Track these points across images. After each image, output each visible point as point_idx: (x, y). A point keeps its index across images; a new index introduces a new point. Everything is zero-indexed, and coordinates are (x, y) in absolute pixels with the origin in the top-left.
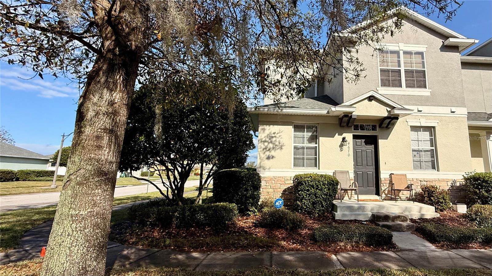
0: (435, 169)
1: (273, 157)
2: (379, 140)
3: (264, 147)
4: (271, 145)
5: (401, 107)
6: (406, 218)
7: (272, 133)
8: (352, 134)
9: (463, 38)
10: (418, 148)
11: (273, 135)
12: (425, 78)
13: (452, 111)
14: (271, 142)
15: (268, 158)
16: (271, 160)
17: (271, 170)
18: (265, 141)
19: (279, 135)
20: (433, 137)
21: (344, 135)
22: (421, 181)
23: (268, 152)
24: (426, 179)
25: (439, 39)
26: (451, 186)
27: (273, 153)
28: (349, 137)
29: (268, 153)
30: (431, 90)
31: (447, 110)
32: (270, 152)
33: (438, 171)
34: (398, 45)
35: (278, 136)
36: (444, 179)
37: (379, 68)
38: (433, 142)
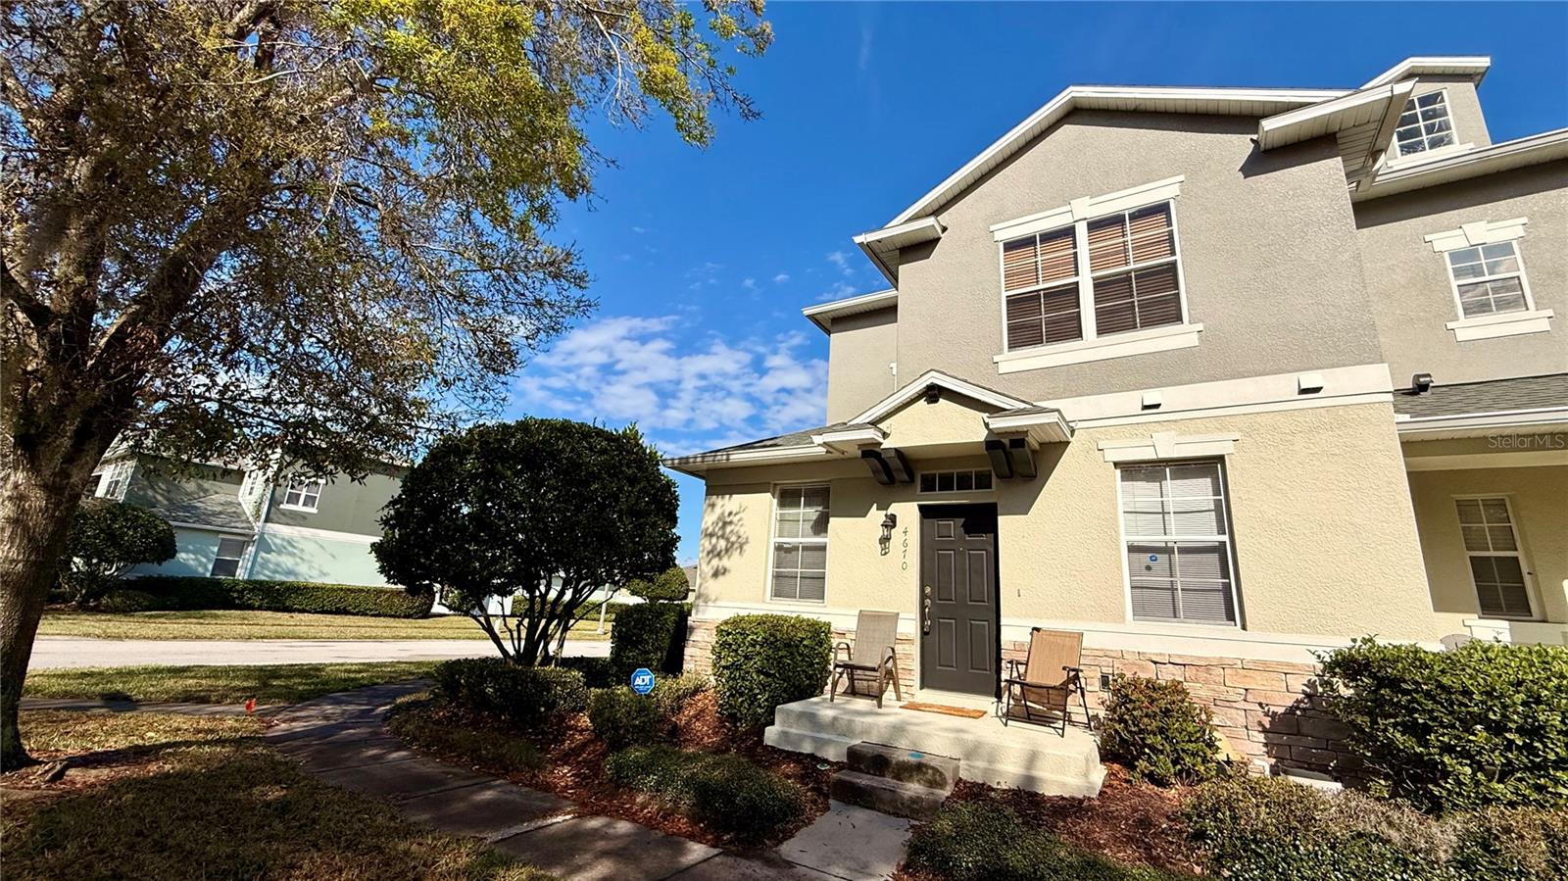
0: (1234, 620)
1: (726, 571)
2: (1000, 518)
3: (710, 548)
4: (722, 544)
5: (1023, 406)
6: (941, 774)
7: (726, 514)
8: (915, 504)
9: (1338, 98)
10: (1166, 538)
11: (728, 520)
12: (1177, 288)
13: (1303, 387)
14: (723, 536)
15: (716, 574)
16: (721, 578)
17: (719, 603)
18: (711, 535)
19: (738, 517)
20: (1222, 497)
21: (895, 508)
22: (1155, 663)
23: (717, 559)
24: (1180, 656)
25: (1234, 137)
26: (1308, 696)
27: (725, 562)
28: (908, 512)
29: (715, 562)
30: (1200, 326)
31: (1284, 386)
32: (720, 559)
33: (1244, 628)
34: (1068, 208)
35: (735, 519)
36: (1265, 662)
37: (1004, 295)
38: (1223, 516)
